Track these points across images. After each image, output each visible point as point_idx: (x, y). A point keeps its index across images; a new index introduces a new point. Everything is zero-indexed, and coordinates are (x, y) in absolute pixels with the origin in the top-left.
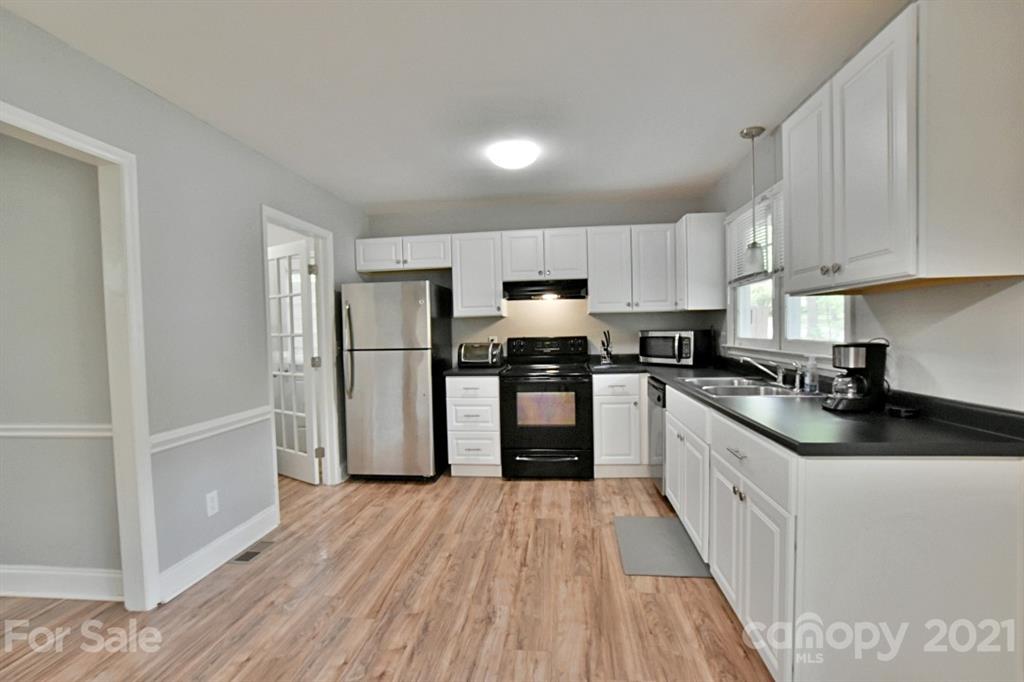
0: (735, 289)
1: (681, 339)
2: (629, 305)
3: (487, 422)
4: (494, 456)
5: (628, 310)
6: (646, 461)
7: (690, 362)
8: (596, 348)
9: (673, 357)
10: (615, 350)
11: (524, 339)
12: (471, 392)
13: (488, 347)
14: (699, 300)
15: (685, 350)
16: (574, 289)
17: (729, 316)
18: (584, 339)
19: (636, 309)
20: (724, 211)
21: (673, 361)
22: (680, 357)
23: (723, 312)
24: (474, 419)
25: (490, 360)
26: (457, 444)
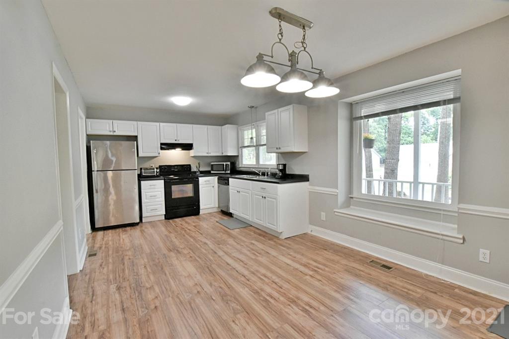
0: (242, 149)
1: (226, 165)
2: (207, 153)
3: (160, 198)
4: (163, 211)
5: (207, 155)
6: (217, 206)
7: (229, 172)
8: (194, 169)
9: (224, 170)
10: (201, 169)
11: (166, 166)
12: (152, 187)
13: (154, 169)
14: (231, 152)
15: (227, 168)
16: (188, 147)
17: (240, 157)
18: (190, 165)
19: (209, 155)
20: (237, 125)
21: (224, 172)
22: (226, 170)
23: (238, 156)
24: (154, 197)
25: (155, 174)
26: (147, 208)
